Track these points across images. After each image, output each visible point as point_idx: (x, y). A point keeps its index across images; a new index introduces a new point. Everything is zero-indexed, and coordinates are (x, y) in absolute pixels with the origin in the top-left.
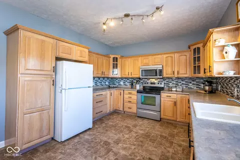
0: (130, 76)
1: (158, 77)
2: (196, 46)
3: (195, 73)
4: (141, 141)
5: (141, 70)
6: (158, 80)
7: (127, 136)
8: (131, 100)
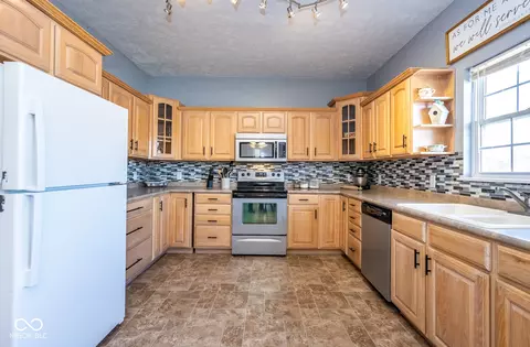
0: (207, 157)
1: (278, 160)
2: (348, 103)
3: (344, 152)
4: (288, 313)
5: (238, 142)
6: (272, 167)
7: (245, 312)
8: (215, 217)
